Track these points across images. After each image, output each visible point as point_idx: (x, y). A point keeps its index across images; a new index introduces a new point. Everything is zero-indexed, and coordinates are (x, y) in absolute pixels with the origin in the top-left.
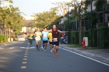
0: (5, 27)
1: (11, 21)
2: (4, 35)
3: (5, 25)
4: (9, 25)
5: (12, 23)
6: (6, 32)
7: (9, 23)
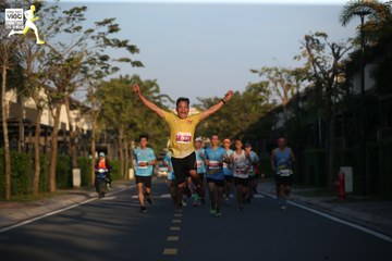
0: (121, 137)
1: (135, 120)
2: (116, 158)
3: (121, 132)
4: (131, 132)
5: (139, 126)
6: (124, 151)
7: (132, 125)
